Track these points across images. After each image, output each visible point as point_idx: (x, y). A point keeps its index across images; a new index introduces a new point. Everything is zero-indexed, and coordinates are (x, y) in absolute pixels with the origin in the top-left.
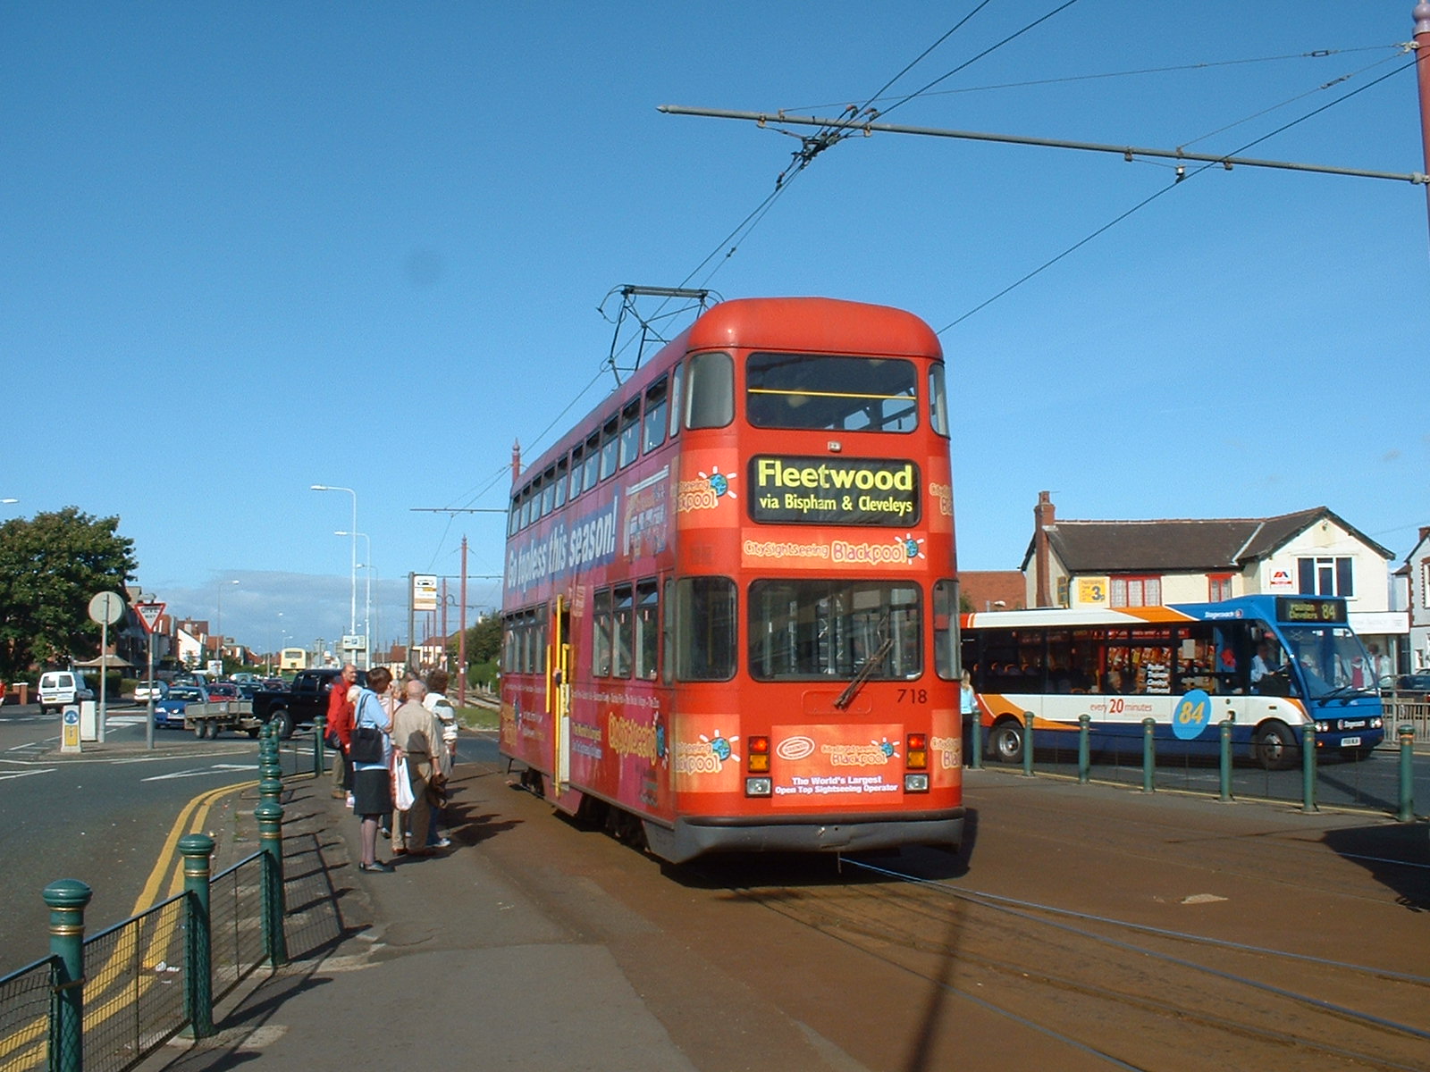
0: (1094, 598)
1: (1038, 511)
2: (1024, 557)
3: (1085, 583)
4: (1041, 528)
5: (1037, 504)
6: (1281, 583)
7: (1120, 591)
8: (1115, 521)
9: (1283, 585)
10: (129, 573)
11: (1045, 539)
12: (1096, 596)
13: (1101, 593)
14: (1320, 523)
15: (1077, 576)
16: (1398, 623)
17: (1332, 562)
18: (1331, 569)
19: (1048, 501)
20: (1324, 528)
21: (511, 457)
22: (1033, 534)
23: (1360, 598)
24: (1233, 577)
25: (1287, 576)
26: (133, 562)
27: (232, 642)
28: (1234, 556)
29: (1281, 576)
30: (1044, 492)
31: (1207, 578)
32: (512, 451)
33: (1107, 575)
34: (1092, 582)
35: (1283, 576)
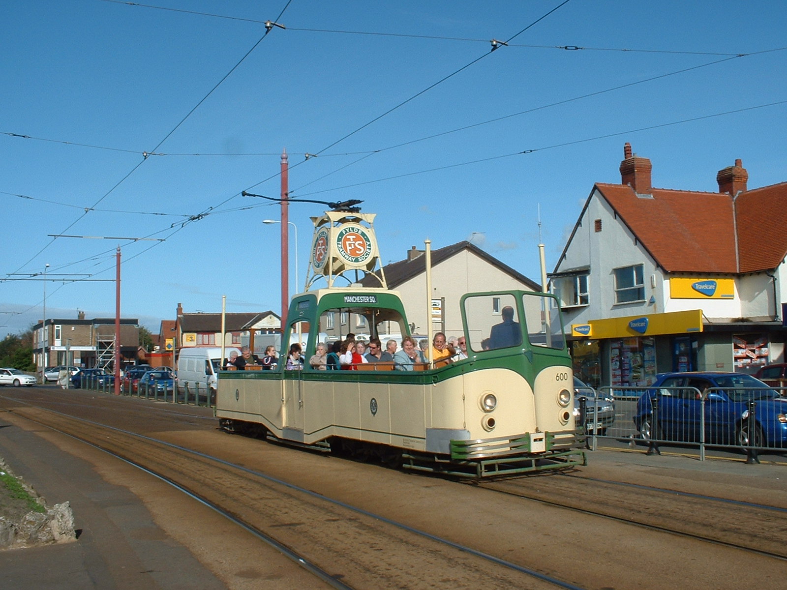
0: (190, 340)
3: (188, 335)
4: (178, 316)
5: (177, 307)
7: (201, 338)
11: (179, 320)
13: (193, 339)
14: (269, 316)
15: (185, 333)
19: (182, 306)
20: (271, 318)
28: (242, 326)
30: (180, 303)
33: (195, 333)
34: (190, 335)
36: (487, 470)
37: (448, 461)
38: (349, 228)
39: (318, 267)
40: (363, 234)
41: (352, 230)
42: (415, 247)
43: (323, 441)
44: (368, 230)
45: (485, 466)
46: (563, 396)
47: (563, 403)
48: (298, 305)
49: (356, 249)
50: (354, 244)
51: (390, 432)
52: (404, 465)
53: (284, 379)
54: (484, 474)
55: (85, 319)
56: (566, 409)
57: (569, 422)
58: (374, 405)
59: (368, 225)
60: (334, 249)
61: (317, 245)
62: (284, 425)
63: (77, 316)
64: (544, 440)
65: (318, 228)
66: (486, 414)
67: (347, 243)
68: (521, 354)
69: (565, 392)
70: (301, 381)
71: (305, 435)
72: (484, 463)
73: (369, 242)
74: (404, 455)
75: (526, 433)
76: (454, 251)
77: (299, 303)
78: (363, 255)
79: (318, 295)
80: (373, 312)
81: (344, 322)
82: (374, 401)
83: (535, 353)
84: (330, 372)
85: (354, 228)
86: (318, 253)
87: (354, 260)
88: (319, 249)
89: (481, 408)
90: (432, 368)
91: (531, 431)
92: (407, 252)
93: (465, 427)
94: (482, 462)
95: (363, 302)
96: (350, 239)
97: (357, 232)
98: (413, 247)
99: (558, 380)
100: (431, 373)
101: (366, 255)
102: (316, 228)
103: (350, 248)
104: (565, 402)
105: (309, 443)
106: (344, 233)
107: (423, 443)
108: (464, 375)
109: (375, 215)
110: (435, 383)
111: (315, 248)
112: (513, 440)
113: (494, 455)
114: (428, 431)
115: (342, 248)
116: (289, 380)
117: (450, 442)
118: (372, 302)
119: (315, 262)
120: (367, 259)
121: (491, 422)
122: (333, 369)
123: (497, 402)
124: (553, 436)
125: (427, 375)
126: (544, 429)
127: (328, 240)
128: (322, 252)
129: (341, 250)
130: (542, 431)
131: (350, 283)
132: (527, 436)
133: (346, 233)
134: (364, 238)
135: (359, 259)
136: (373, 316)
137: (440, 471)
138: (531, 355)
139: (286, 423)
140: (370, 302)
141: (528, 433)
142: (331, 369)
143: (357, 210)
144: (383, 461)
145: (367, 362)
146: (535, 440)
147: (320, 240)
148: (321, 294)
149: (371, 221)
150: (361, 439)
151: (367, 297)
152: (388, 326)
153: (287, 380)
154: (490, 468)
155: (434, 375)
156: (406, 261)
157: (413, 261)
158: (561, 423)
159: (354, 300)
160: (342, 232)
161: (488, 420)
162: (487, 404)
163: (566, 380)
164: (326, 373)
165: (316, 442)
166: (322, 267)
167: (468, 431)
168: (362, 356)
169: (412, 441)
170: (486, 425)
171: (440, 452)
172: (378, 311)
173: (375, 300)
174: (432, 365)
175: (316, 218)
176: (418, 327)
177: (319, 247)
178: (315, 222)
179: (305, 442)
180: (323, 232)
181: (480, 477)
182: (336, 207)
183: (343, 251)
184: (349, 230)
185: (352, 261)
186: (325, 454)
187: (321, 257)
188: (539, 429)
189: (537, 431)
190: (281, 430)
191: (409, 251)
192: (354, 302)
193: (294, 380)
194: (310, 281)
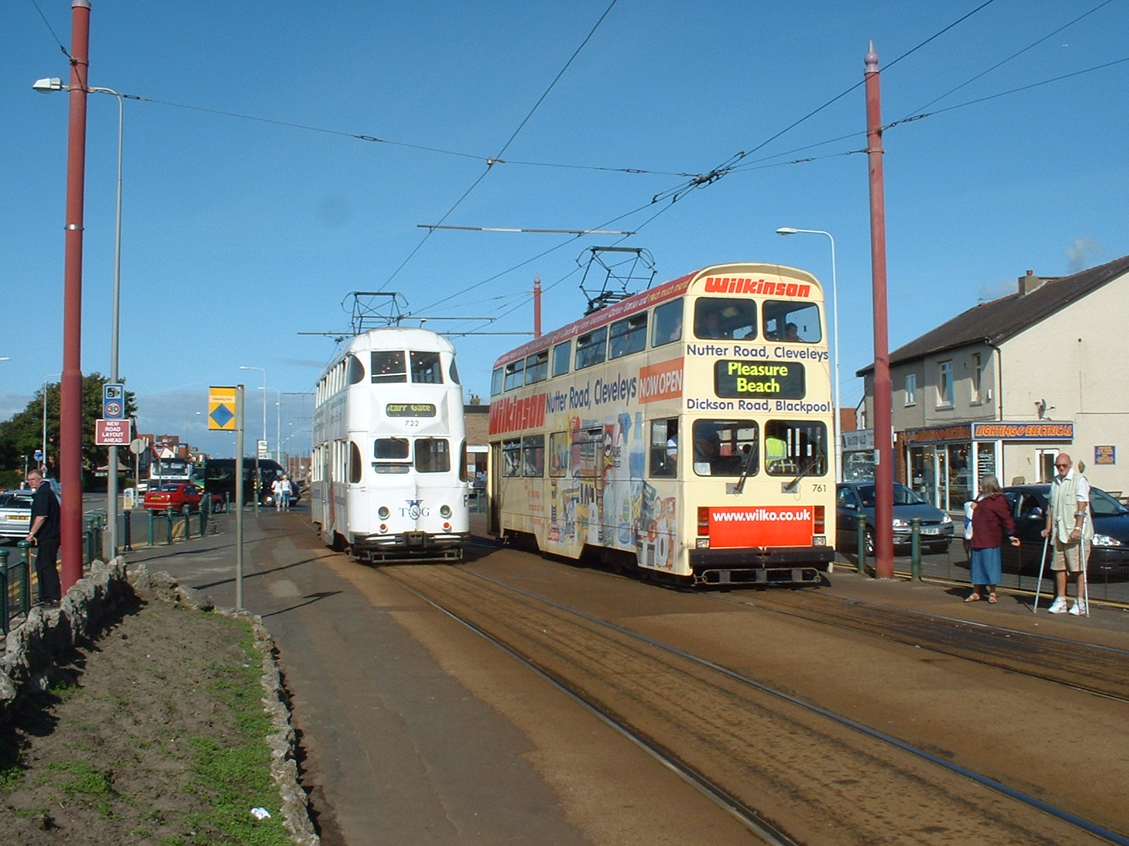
10: (132, 414)
26: (135, 407)
27: (197, 450)
42: (1031, 271)
55: (481, 404)
63: (469, 401)
76: (1112, 273)
81: (912, 400)
92: (1017, 280)
98: (1028, 272)
152: (999, 405)
156: (1015, 297)
157: (1030, 295)
176: (1052, 408)
191: (1021, 280)
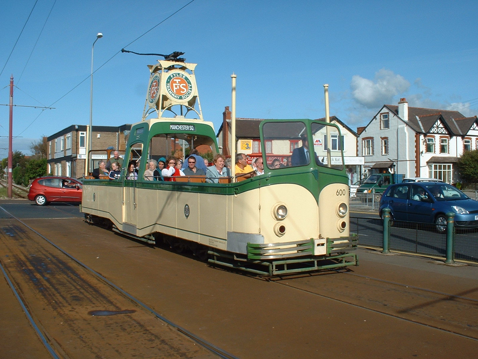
0: (246, 148)
1: (224, 114)
2: (218, 132)
3: (243, 142)
4: (225, 120)
5: (224, 111)
6: (318, 144)
7: (256, 146)
8: (254, 119)
9: (319, 145)
11: (227, 125)
12: (247, 147)
13: (249, 146)
15: (240, 139)
16: (361, 161)
17: (337, 137)
18: (336, 139)
19: (229, 110)
21: (10, 82)
22: (222, 123)
23: (346, 151)
24: (299, 142)
25: (320, 142)
28: (299, 134)
29: (318, 142)
30: (227, 107)
31: (289, 142)
32: (10, 79)
33: (251, 140)
34: (245, 142)
35: (319, 142)
36: (277, 270)
37: (245, 260)
38: (176, 73)
39: (152, 102)
40: (186, 79)
41: (178, 75)
43: (150, 235)
44: (191, 75)
45: (276, 266)
46: (341, 209)
47: (341, 214)
48: (136, 131)
49: (180, 89)
50: (179, 86)
51: (199, 233)
52: (210, 260)
53: (125, 187)
54: (276, 273)
56: (343, 219)
57: (345, 230)
58: (187, 210)
59: (190, 72)
60: (164, 90)
61: (151, 87)
62: (124, 221)
64: (325, 245)
65: (153, 74)
66: (278, 222)
67: (174, 85)
68: (309, 172)
69: (343, 205)
70: (135, 188)
71: (137, 230)
72: (275, 263)
73: (191, 84)
74: (210, 252)
75: (311, 239)
77: (137, 129)
78: (186, 94)
79: (150, 124)
80: (192, 138)
82: (187, 206)
83: (320, 172)
84: (155, 182)
85: (179, 74)
86: (152, 92)
87: (178, 97)
88: (153, 89)
89: (274, 217)
90: (234, 181)
91: (315, 237)
93: (260, 233)
94: (273, 262)
95: (184, 130)
96: (176, 81)
97: (182, 77)
99: (338, 195)
100: (232, 186)
101: (188, 94)
102: (152, 73)
103: (176, 88)
104: (343, 213)
105: (140, 236)
106: (172, 77)
107: (225, 243)
108: (260, 188)
109: (196, 64)
110: (236, 194)
111: (150, 89)
112: (300, 244)
113: (284, 257)
114: (229, 233)
115: (170, 88)
116: (128, 187)
117: (247, 245)
118: (192, 130)
119: (150, 99)
120: (188, 97)
121: (282, 229)
122: (158, 180)
123: (288, 212)
124: (333, 242)
125: (230, 187)
126: (325, 235)
127: (160, 82)
128: (155, 91)
129: (169, 89)
130: (324, 238)
131: (175, 115)
132: (312, 241)
133: (173, 77)
134: (187, 82)
135: (182, 97)
136: (192, 141)
137: (238, 267)
138: (316, 173)
139: (125, 220)
140: (190, 130)
141: (313, 238)
142: (157, 180)
143: (182, 60)
144: (194, 254)
145: (185, 175)
146: (318, 245)
147: (154, 83)
148: (152, 122)
149: (193, 69)
150: (177, 236)
151: (188, 126)
153: (126, 187)
154: (280, 267)
155: (235, 188)
158: (339, 231)
159: (178, 127)
160: (170, 76)
161: (279, 227)
162: (280, 214)
163: (344, 195)
164: (152, 182)
165: (145, 235)
166: (154, 102)
167: (263, 236)
168: (180, 170)
169: (216, 241)
170: (278, 231)
171: (238, 252)
172: (196, 137)
173: (194, 129)
174: (234, 179)
175: (152, 66)
177: (153, 88)
178: (151, 69)
179: (137, 235)
180: (157, 76)
181: (271, 275)
182: (167, 58)
183: (170, 90)
184: (176, 75)
185: (177, 98)
186: (151, 246)
187: (154, 95)
188: (322, 236)
189: (320, 237)
190: (121, 224)
192: (178, 129)
193: (131, 188)
194: (146, 114)
